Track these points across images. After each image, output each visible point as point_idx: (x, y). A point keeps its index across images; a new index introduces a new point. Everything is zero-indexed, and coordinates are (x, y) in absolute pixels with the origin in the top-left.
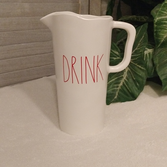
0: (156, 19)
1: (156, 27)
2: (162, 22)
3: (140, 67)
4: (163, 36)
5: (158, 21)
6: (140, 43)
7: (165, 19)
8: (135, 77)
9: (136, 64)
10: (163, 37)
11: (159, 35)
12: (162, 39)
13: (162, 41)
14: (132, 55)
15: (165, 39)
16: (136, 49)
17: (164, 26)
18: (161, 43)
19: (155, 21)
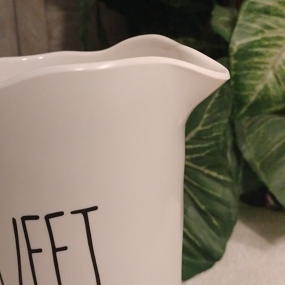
0: (234, 44)
1: (235, 64)
2: (250, 50)
3: (214, 174)
4: (253, 87)
5: (240, 50)
6: (209, 111)
7: (257, 44)
8: (203, 203)
9: (202, 168)
10: (254, 90)
11: (243, 85)
12: (252, 95)
13: (252, 99)
14: (187, 143)
15: (259, 94)
16: (199, 128)
17: (256, 59)
18: (248, 105)
19: (232, 49)
